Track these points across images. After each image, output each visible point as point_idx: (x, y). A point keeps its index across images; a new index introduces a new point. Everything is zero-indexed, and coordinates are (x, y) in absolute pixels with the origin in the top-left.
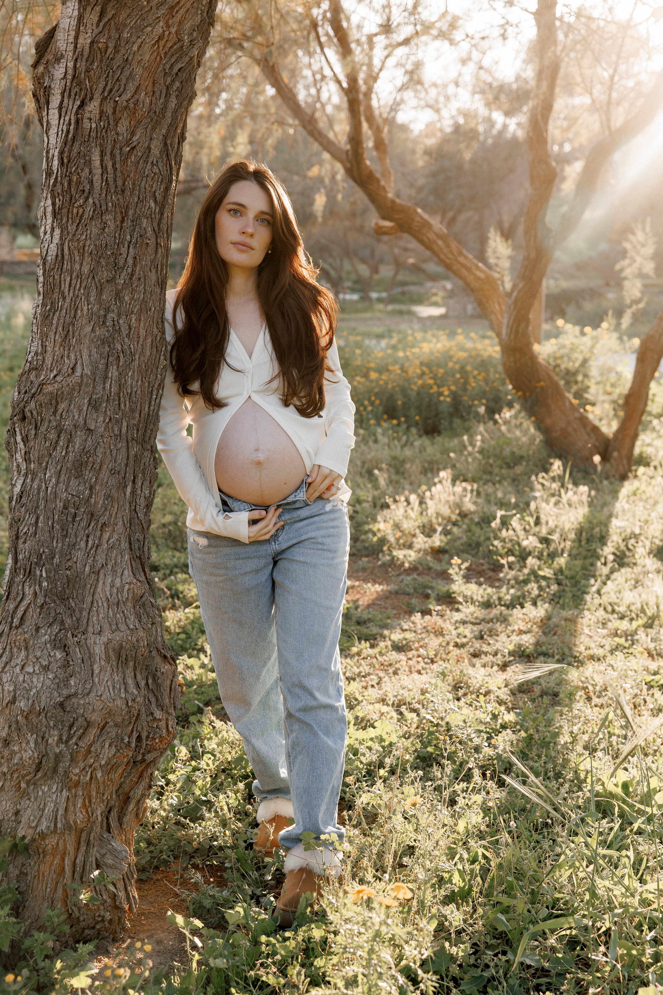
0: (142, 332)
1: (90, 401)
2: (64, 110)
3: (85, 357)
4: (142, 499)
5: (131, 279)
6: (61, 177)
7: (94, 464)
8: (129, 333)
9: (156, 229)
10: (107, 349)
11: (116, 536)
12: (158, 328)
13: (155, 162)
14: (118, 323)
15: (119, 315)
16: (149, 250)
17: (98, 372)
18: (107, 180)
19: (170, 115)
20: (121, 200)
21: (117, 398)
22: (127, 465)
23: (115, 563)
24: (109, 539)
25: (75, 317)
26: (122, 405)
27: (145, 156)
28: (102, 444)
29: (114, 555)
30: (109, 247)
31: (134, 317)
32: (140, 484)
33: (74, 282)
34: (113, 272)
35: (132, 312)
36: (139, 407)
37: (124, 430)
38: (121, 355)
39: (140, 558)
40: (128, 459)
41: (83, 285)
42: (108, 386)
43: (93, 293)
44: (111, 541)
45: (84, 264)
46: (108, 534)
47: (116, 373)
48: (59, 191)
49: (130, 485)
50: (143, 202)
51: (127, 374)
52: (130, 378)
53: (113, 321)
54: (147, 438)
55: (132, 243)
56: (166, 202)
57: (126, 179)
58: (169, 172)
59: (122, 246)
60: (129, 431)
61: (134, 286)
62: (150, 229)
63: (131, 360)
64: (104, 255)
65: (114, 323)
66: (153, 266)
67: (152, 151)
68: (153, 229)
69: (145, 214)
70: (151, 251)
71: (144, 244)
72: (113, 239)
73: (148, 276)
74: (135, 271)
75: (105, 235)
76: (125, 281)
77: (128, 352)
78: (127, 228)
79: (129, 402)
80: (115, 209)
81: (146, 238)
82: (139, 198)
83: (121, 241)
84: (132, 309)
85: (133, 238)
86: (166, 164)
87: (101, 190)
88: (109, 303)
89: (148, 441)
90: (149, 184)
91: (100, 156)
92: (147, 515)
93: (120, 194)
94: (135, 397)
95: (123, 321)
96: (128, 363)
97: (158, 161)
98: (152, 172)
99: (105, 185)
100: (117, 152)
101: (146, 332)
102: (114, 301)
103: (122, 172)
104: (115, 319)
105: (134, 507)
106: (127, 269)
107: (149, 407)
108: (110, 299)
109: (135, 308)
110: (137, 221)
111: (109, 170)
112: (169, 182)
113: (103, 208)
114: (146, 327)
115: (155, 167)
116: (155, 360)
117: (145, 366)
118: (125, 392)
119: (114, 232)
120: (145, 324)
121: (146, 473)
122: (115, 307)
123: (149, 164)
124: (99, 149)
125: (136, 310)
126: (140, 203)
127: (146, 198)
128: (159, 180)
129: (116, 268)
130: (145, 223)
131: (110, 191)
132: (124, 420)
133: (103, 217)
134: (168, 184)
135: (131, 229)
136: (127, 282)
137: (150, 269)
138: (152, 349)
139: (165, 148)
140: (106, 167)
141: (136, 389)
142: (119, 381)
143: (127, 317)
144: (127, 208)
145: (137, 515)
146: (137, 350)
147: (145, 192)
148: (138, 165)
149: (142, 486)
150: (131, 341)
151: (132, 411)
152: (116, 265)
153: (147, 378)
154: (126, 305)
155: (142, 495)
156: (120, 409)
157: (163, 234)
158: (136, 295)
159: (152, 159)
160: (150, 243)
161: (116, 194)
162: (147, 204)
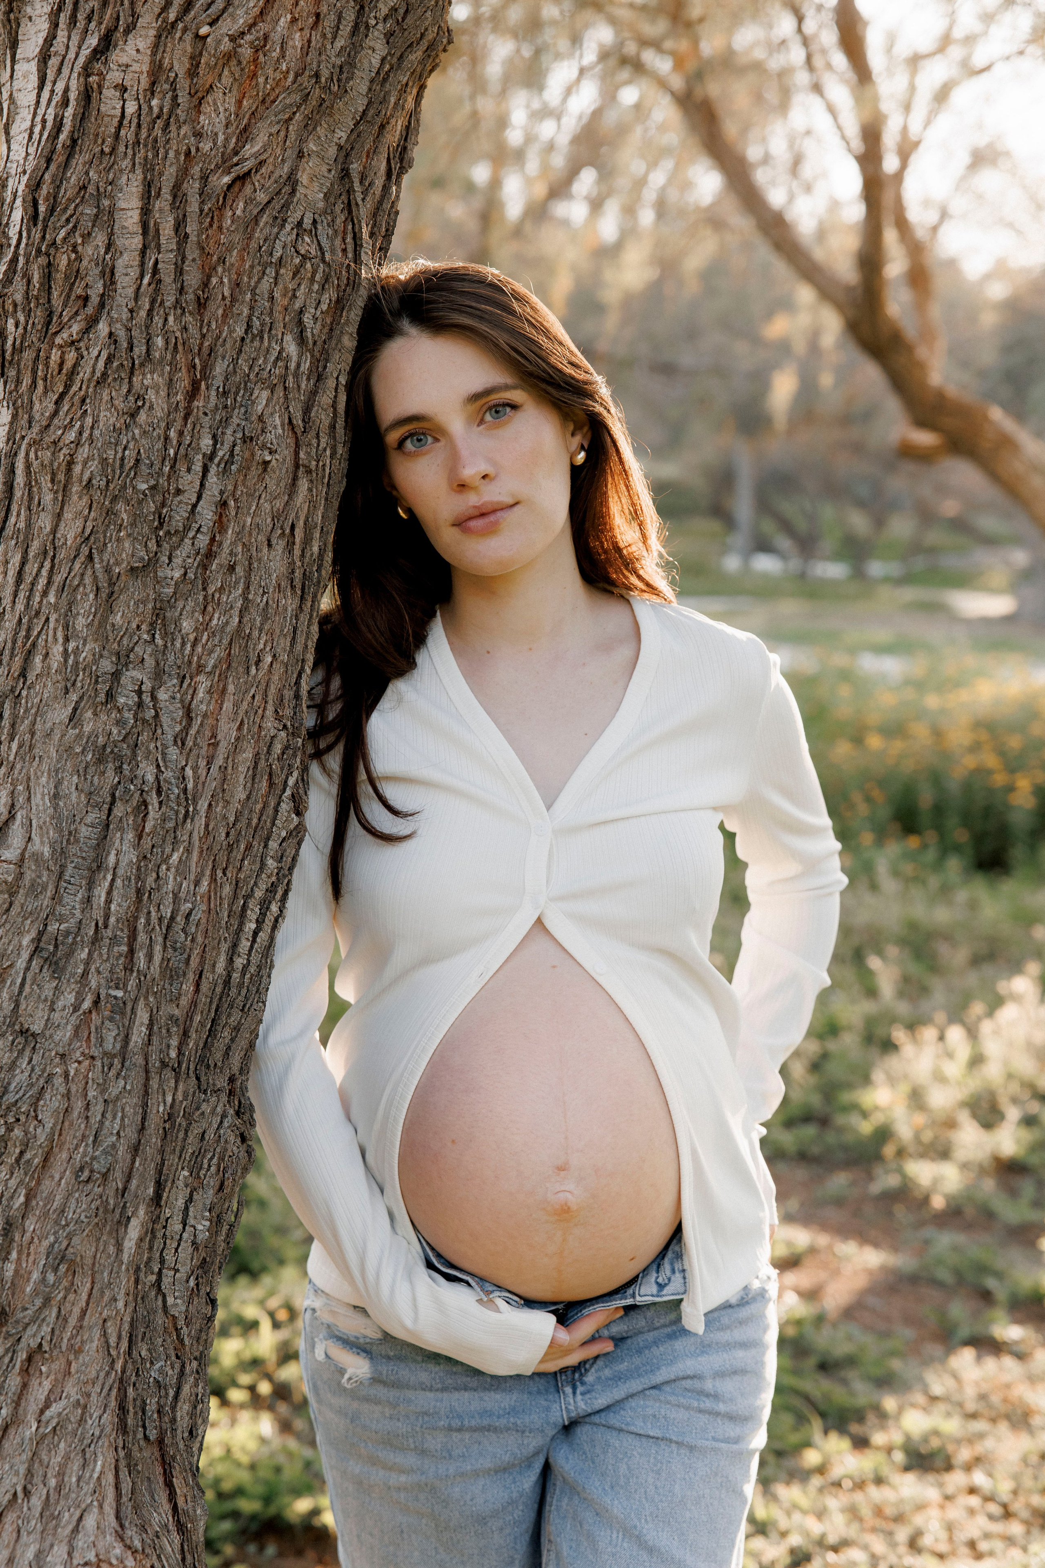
0: (227, 731)
1: (38, 939)
2: (54, 62)
3: (41, 800)
4: (186, 1250)
5: (205, 567)
6: (27, 256)
7: (26, 1146)
8: (186, 729)
9: (298, 422)
10: (111, 777)
11: (72, 1390)
12: (278, 718)
13: (307, 223)
14: (154, 698)
15: (159, 675)
16: (271, 481)
17: (73, 849)
18: (155, 270)
19: (364, 89)
20: (193, 331)
21: (124, 935)
22: (136, 1149)
23: (59, 1488)
24: (47, 1405)
25: (23, 674)
26: (141, 956)
27: (277, 205)
28: (58, 1081)
29: (57, 1459)
30: (144, 469)
31: (203, 683)
32: (181, 1203)
33: (31, 568)
34: (152, 545)
35: (200, 668)
36: (194, 962)
37: (138, 1036)
38: (153, 800)
39: (161, 1442)
40: (142, 1129)
41: (58, 579)
42: (100, 893)
43: (86, 603)
44: (54, 1409)
45: (68, 515)
46: (47, 1385)
47: (130, 856)
48: (19, 297)
49: (141, 1212)
50: (262, 338)
51: (166, 860)
52: (173, 870)
53: (139, 692)
54: (218, 1056)
55: (216, 460)
56: (334, 342)
57: (214, 268)
58: (350, 255)
59: (184, 469)
60: (155, 1039)
61: (211, 589)
62: (278, 422)
63: (181, 816)
64: (130, 491)
65: (140, 697)
66: (280, 532)
67: (301, 190)
68: (287, 421)
69: (265, 374)
70: (278, 485)
71: (254, 463)
72: (159, 445)
73: (259, 560)
74: (220, 544)
75: (137, 431)
76: (185, 574)
77: (176, 791)
78: (205, 414)
79: (165, 947)
80: (174, 357)
81: (263, 447)
82: (249, 326)
83: (182, 451)
84: (199, 658)
85: (222, 444)
86: (345, 232)
87: (136, 299)
88: (131, 637)
89: (219, 1064)
90: (286, 288)
91: (142, 199)
92: (198, 1295)
93: (191, 313)
94: (184, 930)
95: (170, 693)
96: (170, 825)
97: (319, 221)
98: (297, 252)
99: (149, 284)
100: (192, 187)
101: (240, 728)
102: (148, 632)
103: (203, 249)
104: (144, 688)
105: (153, 1278)
106: (194, 538)
107: (231, 961)
108: (134, 626)
109: (209, 654)
110: (236, 394)
111: (163, 241)
112: (347, 285)
113: (136, 350)
114: (241, 713)
115: (307, 239)
116: (261, 815)
117: (228, 834)
118: (153, 914)
119: (163, 425)
120: (236, 705)
121: (206, 1166)
122: (149, 650)
123: (288, 227)
124: (140, 177)
125: (212, 662)
126: (252, 341)
127: (270, 329)
128: (318, 277)
129: (161, 533)
130: (264, 402)
131: (162, 302)
132: (141, 1003)
133: (135, 379)
134: (345, 291)
135: (218, 418)
136: (191, 575)
137: (269, 541)
138: (253, 779)
139: (344, 186)
140: (157, 231)
141: (190, 905)
142: (138, 878)
143: (182, 682)
144: (210, 355)
145: (164, 1301)
146: (204, 783)
147: (271, 310)
148: (253, 230)
149: (187, 1209)
150: (188, 754)
151: (171, 976)
152: (161, 524)
153: (230, 868)
154: (183, 644)
155: (185, 1235)
156: (132, 971)
157: (318, 436)
158: (216, 615)
159: (298, 215)
160: (274, 461)
161: (179, 311)
162: (273, 344)
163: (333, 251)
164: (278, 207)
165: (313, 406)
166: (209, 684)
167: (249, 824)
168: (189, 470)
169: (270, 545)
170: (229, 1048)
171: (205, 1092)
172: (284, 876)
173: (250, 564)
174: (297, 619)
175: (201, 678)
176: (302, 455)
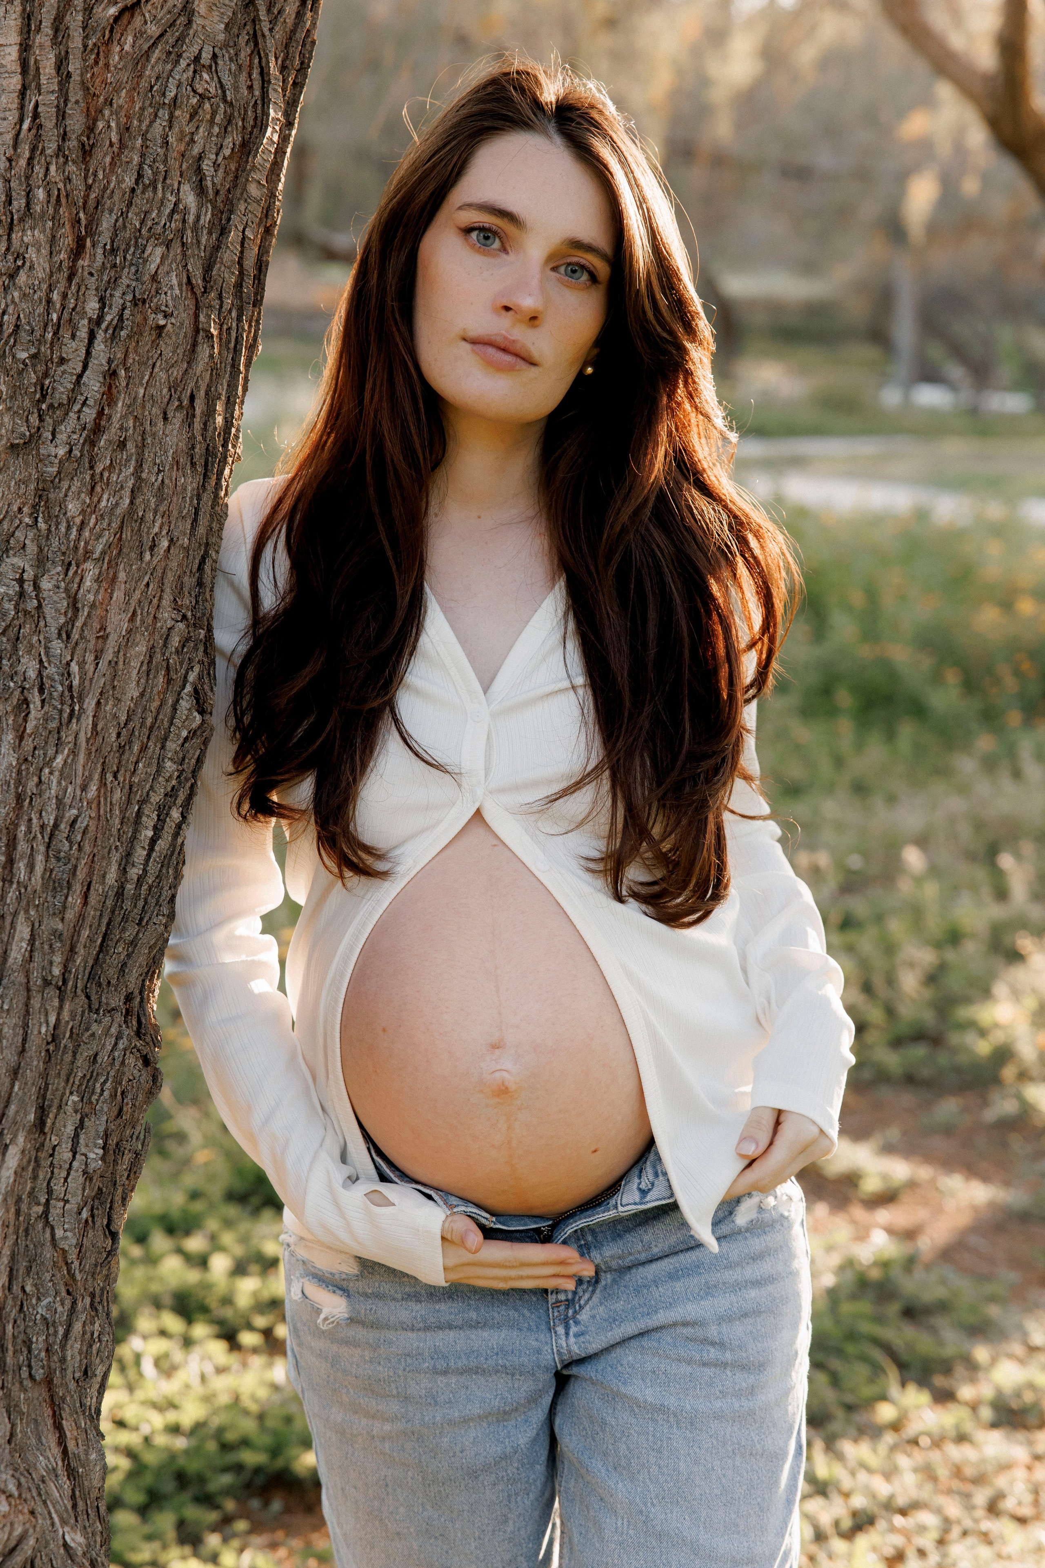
0: (118, 623)
4: (76, 1180)
5: (92, 443)
8: (73, 620)
9: (198, 281)
12: (177, 608)
13: (206, 58)
14: (36, 587)
15: (41, 561)
16: (166, 347)
18: (36, 115)
22: (15, 1072)
26: (21, 867)
27: (170, 38)
30: (24, 336)
31: (91, 570)
32: (70, 1129)
34: (34, 420)
35: (87, 555)
36: (81, 874)
38: (35, 698)
39: (49, 1382)
40: (23, 1051)
47: (10, 759)
49: (21, 1139)
50: (155, 189)
51: (49, 763)
52: (57, 774)
53: (21, 581)
54: (112, 973)
55: (104, 326)
56: (238, 191)
57: (101, 111)
58: (257, 93)
59: (68, 335)
60: (37, 956)
61: (99, 468)
62: (175, 281)
63: (65, 715)
64: (9, 360)
65: (21, 586)
66: (177, 403)
67: (198, 21)
68: (185, 280)
69: (159, 229)
70: (174, 352)
71: (147, 328)
72: (40, 309)
73: (154, 435)
74: (110, 417)
75: (16, 294)
76: (71, 451)
77: (60, 688)
78: (91, 274)
79: (47, 857)
80: (56, 211)
81: (157, 311)
82: (140, 176)
83: (66, 316)
84: (87, 543)
85: (110, 308)
86: (251, 67)
87: (15, 146)
88: (12, 521)
89: (114, 982)
90: (182, 132)
91: (21, 33)
92: (93, 1227)
93: (74, 162)
94: (68, 838)
95: (54, 582)
96: (53, 725)
97: (220, 55)
98: (194, 91)
99: (30, 130)
100: (75, 20)
101: (132, 619)
102: (31, 515)
103: (88, 89)
104: (25, 576)
105: (40, 1209)
106: (79, 411)
107: (123, 871)
108: (15, 508)
109: (97, 539)
110: (126, 251)
111: (43, 80)
112: (254, 127)
113: (15, 203)
114: (133, 603)
115: (205, 76)
116: (158, 713)
117: (119, 735)
118: (35, 821)
119: (44, 286)
120: (128, 594)
121: (98, 1090)
122: (31, 535)
123: (183, 63)
124: (19, 9)
125: (99, 548)
126: (143, 193)
127: (165, 178)
128: (218, 119)
129: (44, 407)
130: (158, 260)
131: (43, 150)
132: (21, 917)
133: (14, 236)
134: (251, 133)
135: (105, 278)
136: (76, 453)
137: (165, 413)
138: (148, 675)
139: (249, 14)
140: (38, 69)
141: (75, 812)
142: (18, 782)
143: (68, 570)
144: (97, 208)
145: (53, 1235)
146: (91, 679)
147: (166, 156)
148: (144, 67)
149: (76, 1136)
150: (74, 648)
151: (55, 888)
152: (44, 396)
153: (122, 772)
154: (69, 528)
155: (75, 1164)
156: (11, 882)
157: (220, 297)
158: (105, 497)
159: (195, 49)
160: (169, 326)
161: (61, 160)
162: (168, 195)
163: (236, 88)
164: (171, 41)
165: (215, 262)
166: (97, 571)
167: (142, 724)
168: (73, 336)
169: (165, 418)
170: (124, 965)
171: (97, 1012)
172: (187, 779)
173: (143, 439)
174: (199, 499)
175: (89, 565)
176: (202, 318)
